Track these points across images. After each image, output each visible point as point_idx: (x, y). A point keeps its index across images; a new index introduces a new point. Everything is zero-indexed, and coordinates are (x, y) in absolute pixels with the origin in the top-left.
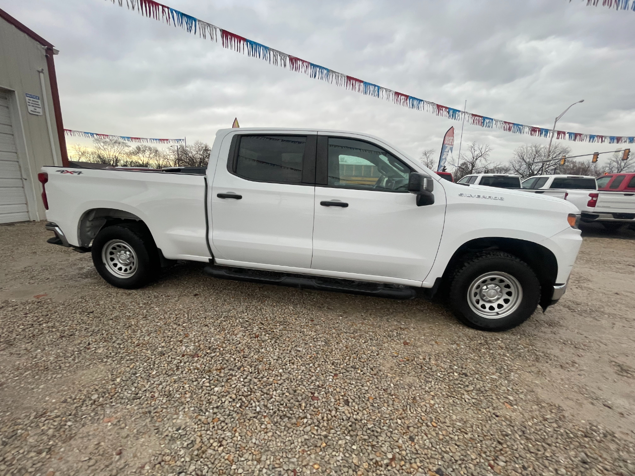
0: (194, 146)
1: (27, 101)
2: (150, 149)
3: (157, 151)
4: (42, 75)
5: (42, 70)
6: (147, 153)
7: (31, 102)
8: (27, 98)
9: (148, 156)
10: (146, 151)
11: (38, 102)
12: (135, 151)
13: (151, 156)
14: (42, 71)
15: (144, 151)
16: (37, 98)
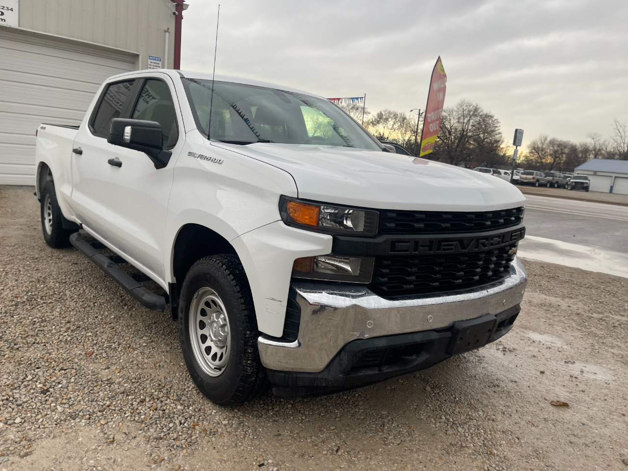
0: (456, 109)
1: (149, 63)
2: (395, 116)
3: (404, 119)
4: (167, 34)
5: (168, 29)
6: (391, 122)
7: (152, 64)
8: (150, 61)
9: (391, 127)
10: (390, 119)
11: (159, 64)
12: (375, 119)
13: (396, 126)
14: (167, 31)
15: (387, 119)
16: (159, 59)
